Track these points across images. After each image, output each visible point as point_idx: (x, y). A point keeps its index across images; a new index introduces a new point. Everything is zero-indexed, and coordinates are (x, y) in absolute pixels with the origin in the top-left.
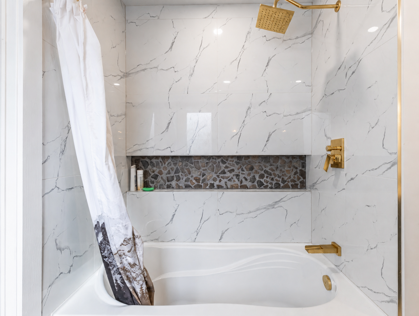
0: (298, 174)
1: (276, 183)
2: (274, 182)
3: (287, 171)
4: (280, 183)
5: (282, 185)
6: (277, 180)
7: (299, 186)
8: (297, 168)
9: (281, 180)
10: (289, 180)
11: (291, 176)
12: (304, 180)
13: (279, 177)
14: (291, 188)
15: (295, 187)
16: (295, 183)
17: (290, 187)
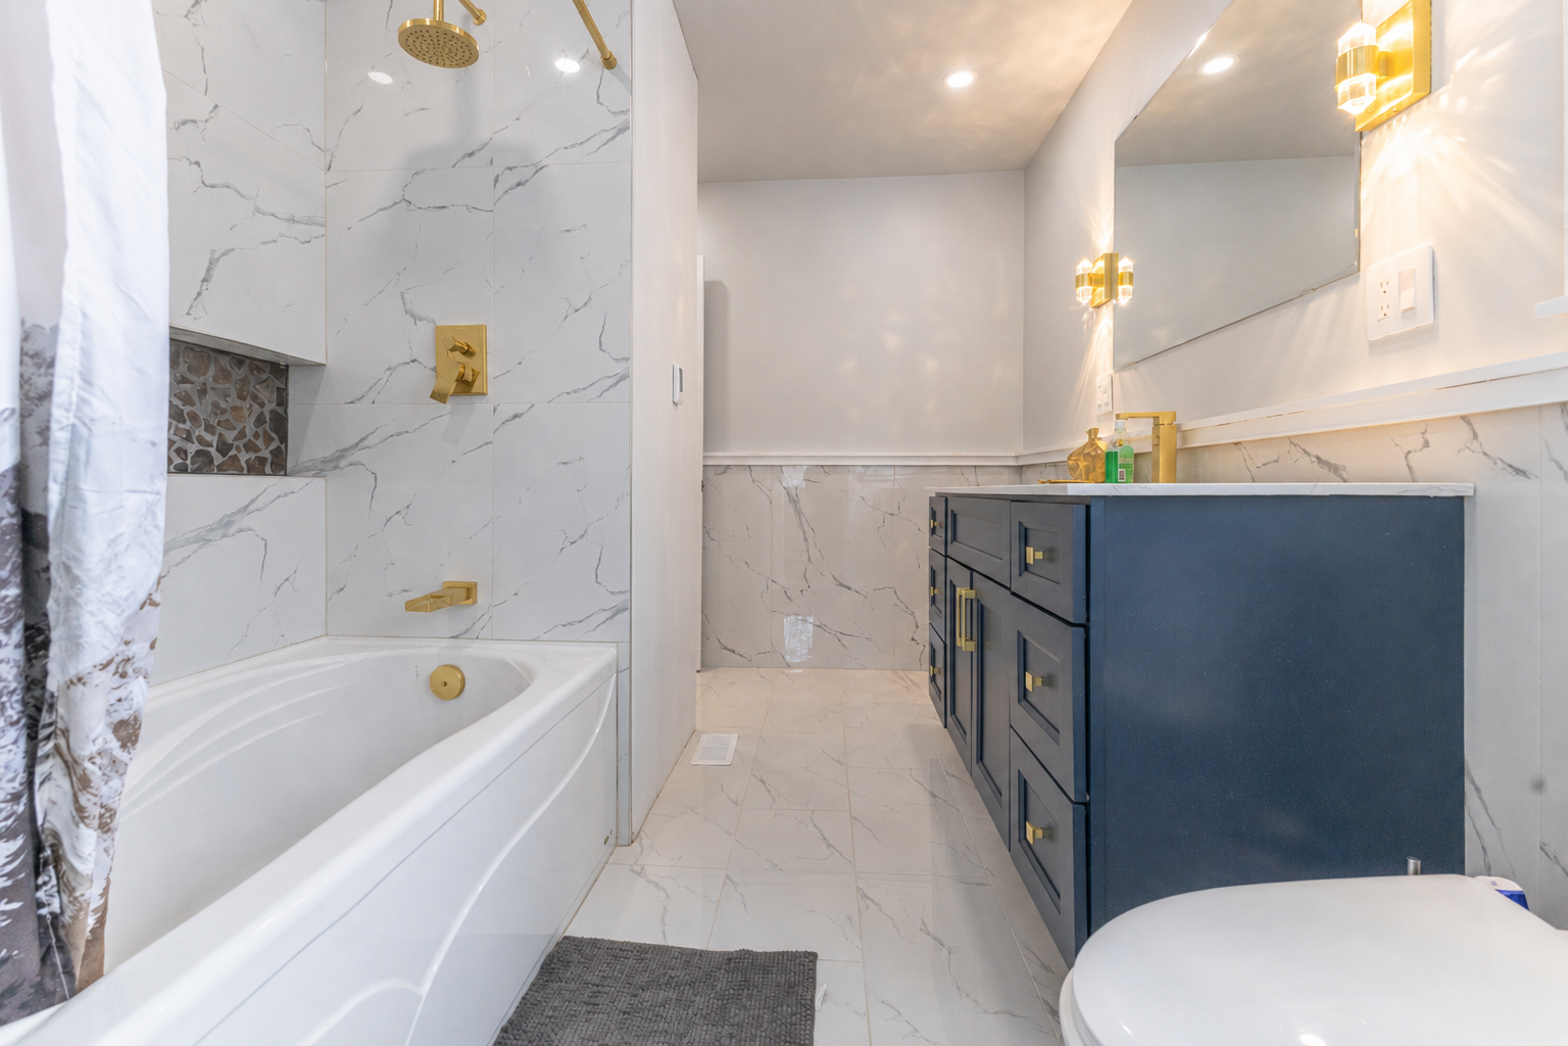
0: (267, 426)
1: (198, 453)
2: (192, 448)
3: (234, 409)
4: (212, 450)
5: (218, 459)
6: (201, 440)
7: (268, 469)
8: (262, 405)
9: (214, 440)
10: (241, 443)
11: (247, 431)
12: (283, 446)
13: (209, 428)
14: (245, 471)
15: (256, 468)
16: (258, 454)
17: (243, 469)
